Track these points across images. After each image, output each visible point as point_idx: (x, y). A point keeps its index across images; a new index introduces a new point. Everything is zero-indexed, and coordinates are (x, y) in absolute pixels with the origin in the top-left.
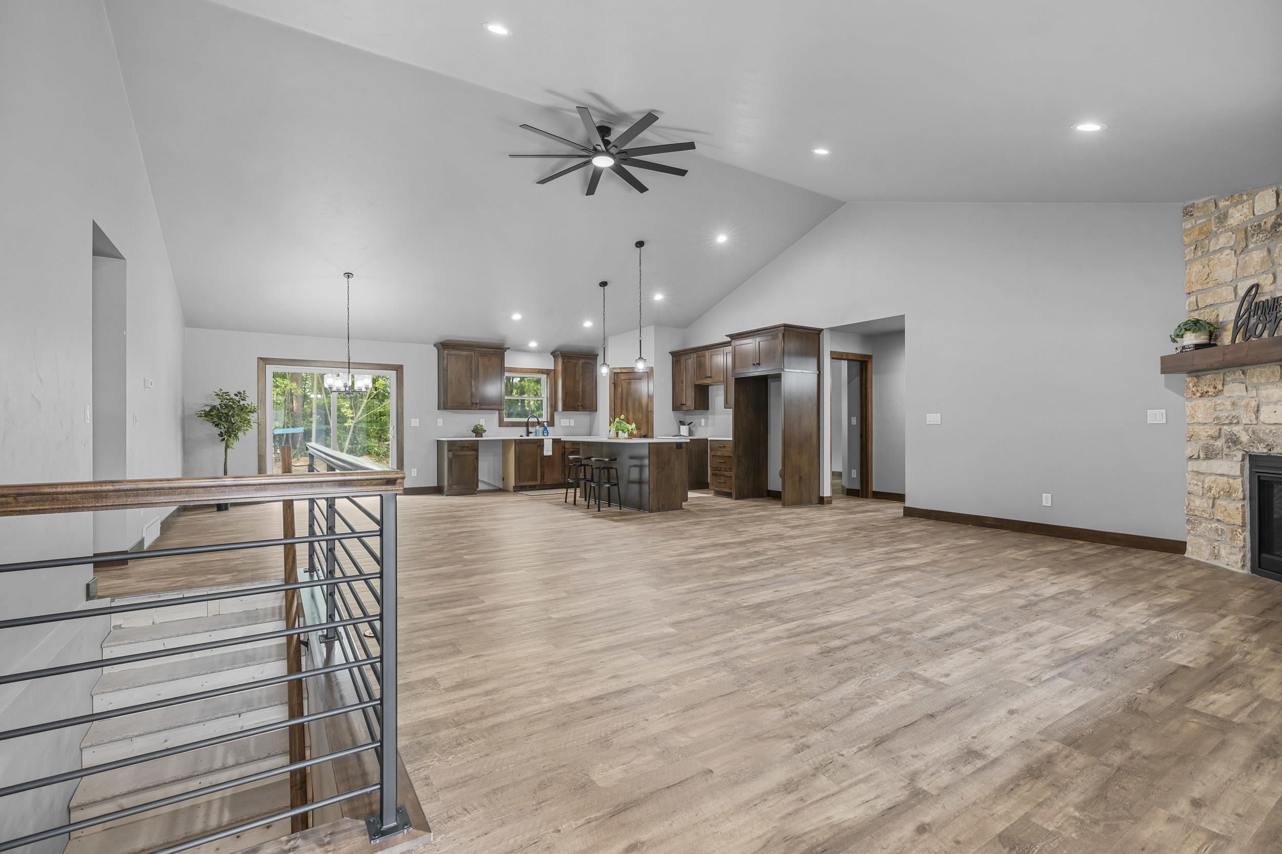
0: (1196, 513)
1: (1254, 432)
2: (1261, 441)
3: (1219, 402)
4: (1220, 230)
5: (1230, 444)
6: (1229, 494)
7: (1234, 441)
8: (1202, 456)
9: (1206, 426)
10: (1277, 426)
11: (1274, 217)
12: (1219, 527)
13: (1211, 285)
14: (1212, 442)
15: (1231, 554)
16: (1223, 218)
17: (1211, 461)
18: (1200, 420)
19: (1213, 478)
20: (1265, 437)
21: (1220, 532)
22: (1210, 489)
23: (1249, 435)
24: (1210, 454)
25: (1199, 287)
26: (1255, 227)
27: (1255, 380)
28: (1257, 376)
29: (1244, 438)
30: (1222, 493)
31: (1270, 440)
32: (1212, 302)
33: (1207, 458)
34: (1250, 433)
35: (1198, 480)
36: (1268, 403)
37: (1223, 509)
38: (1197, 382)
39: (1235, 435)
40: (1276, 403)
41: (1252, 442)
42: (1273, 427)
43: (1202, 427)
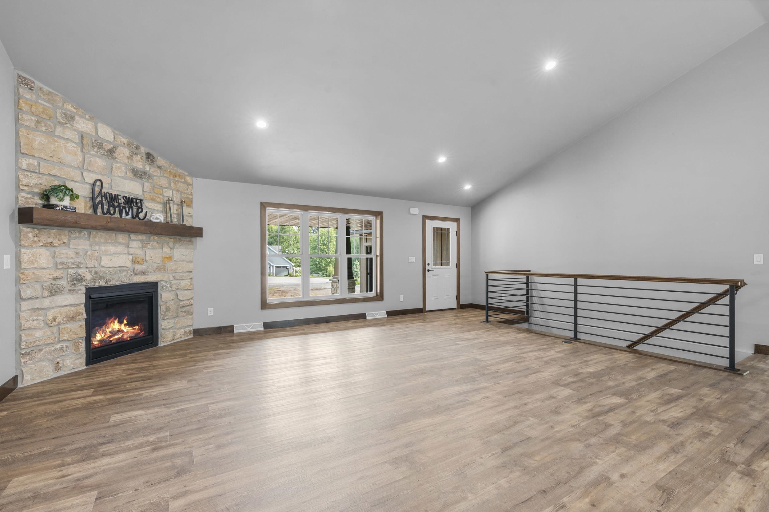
0: (37, 343)
1: (96, 273)
2: (101, 278)
3: (64, 251)
4: (68, 125)
5: (75, 282)
6: (72, 319)
7: (79, 279)
8: (46, 293)
9: (47, 271)
10: (114, 268)
11: (112, 146)
12: (64, 345)
13: (55, 159)
14: (54, 282)
15: (76, 359)
16: (70, 118)
17: (55, 298)
18: (44, 266)
19: (57, 310)
20: (104, 275)
21: (65, 349)
22: (55, 319)
23: (91, 275)
24: (54, 291)
25: (42, 156)
26: (98, 142)
27: (97, 240)
28: (99, 238)
29: (88, 277)
30: (65, 319)
31: (108, 277)
32: (59, 175)
33: (52, 295)
34: (93, 273)
35: (37, 316)
36: (106, 255)
37: (69, 330)
38: (38, 233)
39: (80, 276)
40: (111, 255)
41: (94, 280)
42: (110, 269)
43: (44, 271)
